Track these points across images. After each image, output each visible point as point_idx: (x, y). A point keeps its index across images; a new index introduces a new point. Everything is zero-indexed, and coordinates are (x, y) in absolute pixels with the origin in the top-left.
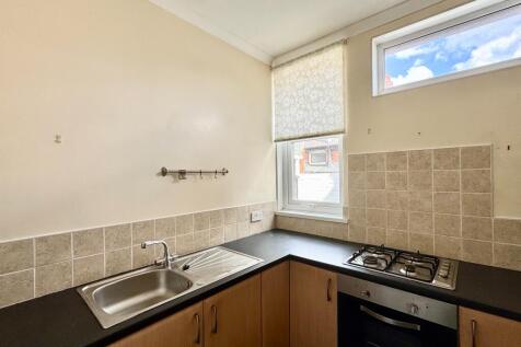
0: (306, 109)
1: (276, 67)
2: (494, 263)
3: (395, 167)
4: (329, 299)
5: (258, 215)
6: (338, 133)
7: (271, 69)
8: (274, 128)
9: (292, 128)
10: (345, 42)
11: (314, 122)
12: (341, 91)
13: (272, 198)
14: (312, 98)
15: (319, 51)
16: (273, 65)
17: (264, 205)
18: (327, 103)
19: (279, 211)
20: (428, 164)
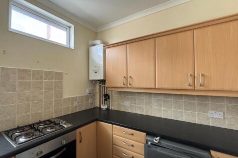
3: (23, 78)
20: (41, 77)
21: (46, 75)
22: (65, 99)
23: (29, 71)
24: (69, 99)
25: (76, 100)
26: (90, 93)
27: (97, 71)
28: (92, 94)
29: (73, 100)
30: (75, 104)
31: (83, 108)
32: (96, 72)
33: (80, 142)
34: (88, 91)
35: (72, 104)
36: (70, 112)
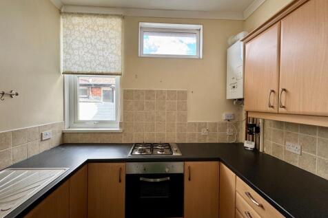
0: (92, 54)
1: (65, 13)
2: (187, 142)
3: (149, 99)
4: (120, 181)
5: (48, 134)
6: (117, 75)
7: (60, 13)
8: (62, 62)
9: (80, 66)
10: (123, 17)
11: (100, 64)
12: (120, 48)
13: (59, 119)
14: (98, 47)
15: (105, 16)
16: (62, 11)
17: (53, 126)
18: (110, 53)
19: (66, 129)
20: (164, 97)
21: (168, 95)
22: (189, 123)
23: (154, 91)
24: (195, 124)
25: (205, 127)
26: (229, 120)
27: (235, 85)
28: (232, 122)
29: (200, 126)
30: (204, 132)
31: (216, 140)
32: (234, 87)
33: (189, 179)
34: (224, 117)
35: (200, 131)
36: (196, 141)
